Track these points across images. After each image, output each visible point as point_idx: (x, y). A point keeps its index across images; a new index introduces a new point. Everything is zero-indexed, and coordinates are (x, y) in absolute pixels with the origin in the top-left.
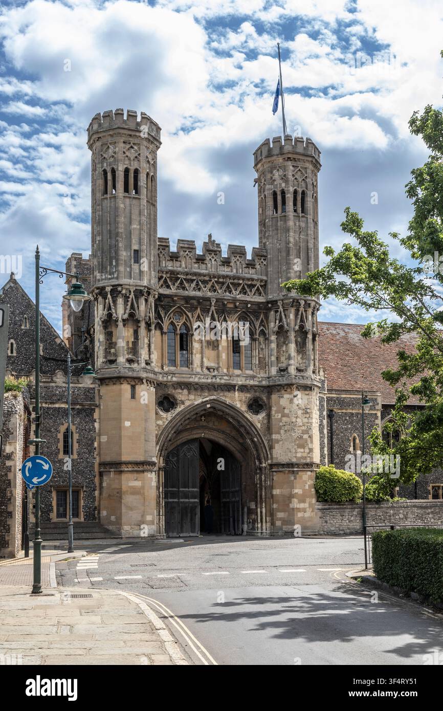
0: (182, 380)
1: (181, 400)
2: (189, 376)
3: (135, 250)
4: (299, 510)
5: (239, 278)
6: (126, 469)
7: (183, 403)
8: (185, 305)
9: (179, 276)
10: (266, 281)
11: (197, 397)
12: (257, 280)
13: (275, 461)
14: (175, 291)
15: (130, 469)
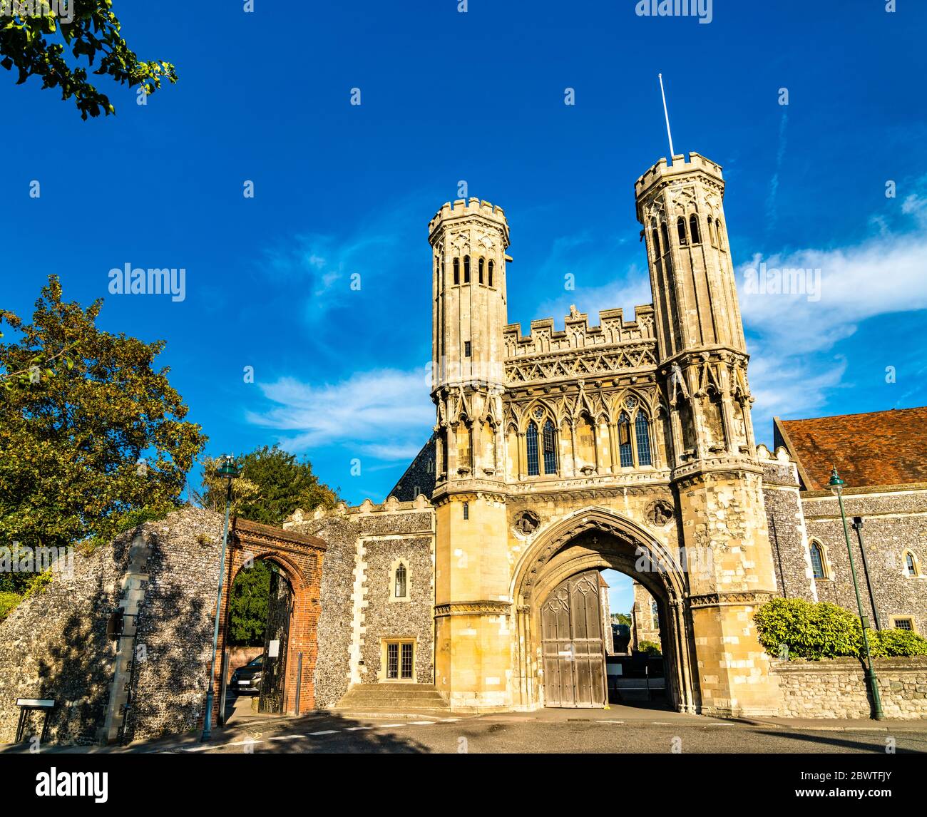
0: (544, 490)
1: (544, 517)
2: (555, 483)
3: (466, 343)
4: (737, 672)
5: (615, 348)
6: (456, 613)
7: (548, 520)
8: (545, 396)
9: (533, 362)
10: (656, 343)
11: (567, 509)
12: (643, 344)
13: (693, 593)
14: (529, 382)
15: (461, 613)
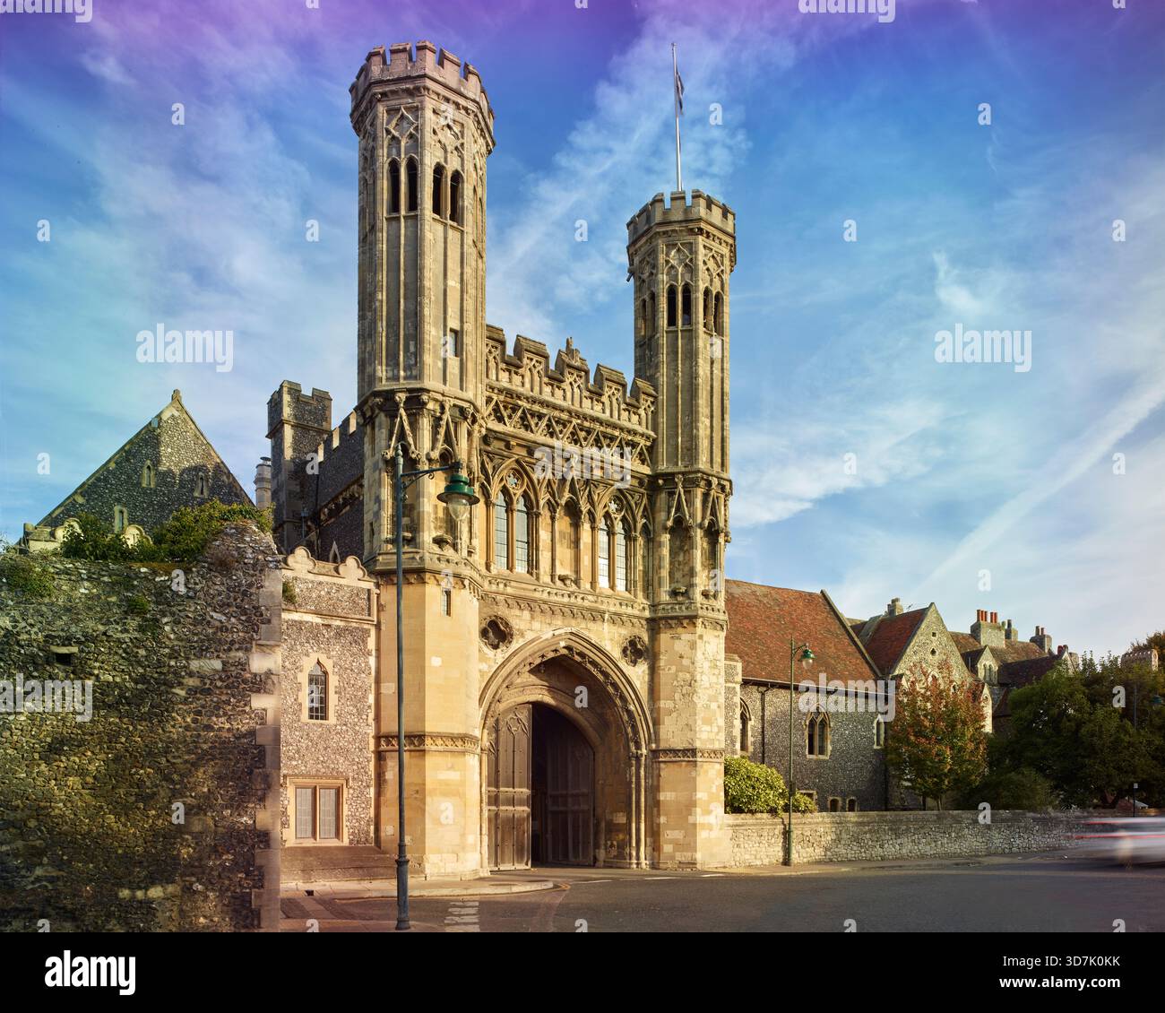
0: (522, 593)
1: (518, 630)
2: (534, 587)
3: (453, 331)
4: (703, 825)
5: (615, 427)
6: (434, 748)
7: (522, 635)
8: (527, 459)
9: (520, 402)
10: (654, 441)
11: (544, 626)
12: (642, 435)
13: (663, 745)
14: (512, 429)
15: (440, 748)
